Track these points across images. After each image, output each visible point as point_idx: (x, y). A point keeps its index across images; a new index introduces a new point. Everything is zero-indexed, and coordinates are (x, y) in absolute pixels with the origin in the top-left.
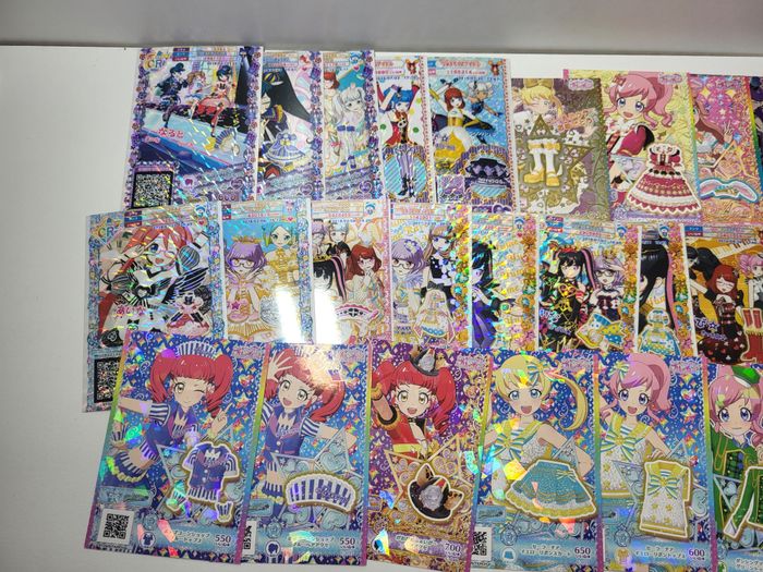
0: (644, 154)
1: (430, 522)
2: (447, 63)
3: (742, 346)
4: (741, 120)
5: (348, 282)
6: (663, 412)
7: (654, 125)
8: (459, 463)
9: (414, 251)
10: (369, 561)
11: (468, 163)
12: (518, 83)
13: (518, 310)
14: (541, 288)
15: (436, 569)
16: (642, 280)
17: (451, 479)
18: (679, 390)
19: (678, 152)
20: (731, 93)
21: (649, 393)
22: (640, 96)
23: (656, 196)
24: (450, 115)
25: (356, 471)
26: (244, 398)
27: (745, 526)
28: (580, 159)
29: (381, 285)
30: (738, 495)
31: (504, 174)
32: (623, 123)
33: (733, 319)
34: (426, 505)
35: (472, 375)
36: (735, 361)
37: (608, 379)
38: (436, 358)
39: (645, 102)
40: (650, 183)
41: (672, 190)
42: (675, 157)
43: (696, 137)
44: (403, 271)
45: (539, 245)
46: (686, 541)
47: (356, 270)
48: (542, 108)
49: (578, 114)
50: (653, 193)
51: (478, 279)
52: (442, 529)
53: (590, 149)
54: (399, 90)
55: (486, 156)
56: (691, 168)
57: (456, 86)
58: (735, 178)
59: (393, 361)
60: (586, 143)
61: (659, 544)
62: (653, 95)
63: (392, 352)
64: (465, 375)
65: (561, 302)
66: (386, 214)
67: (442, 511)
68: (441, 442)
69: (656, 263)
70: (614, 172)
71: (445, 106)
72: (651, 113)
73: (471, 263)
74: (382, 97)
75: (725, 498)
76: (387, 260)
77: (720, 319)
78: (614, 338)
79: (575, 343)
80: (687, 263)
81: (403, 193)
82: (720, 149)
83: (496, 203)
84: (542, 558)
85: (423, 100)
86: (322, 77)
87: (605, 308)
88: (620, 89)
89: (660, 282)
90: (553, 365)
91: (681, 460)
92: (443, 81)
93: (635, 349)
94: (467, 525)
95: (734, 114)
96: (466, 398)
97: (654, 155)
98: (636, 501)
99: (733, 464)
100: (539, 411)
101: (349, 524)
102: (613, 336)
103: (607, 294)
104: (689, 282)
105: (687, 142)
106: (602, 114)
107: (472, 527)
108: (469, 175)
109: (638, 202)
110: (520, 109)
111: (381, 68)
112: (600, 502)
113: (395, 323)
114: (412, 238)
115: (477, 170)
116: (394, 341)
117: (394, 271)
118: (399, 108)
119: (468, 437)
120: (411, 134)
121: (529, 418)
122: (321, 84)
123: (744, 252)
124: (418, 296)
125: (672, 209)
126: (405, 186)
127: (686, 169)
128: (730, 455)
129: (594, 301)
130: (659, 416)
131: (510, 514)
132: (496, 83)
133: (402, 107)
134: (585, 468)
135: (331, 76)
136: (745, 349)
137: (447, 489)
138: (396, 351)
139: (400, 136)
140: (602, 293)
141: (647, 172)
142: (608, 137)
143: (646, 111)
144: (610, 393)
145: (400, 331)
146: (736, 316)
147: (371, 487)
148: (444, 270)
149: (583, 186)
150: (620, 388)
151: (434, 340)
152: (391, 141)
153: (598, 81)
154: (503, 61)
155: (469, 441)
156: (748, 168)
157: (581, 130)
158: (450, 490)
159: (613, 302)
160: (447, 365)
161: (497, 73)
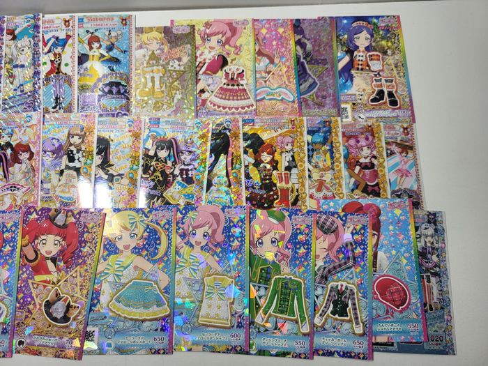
0: (221, 74)
1: (56, 326)
2: (90, 19)
3: (275, 197)
4: (286, 48)
5: (10, 169)
6: (218, 243)
7: (228, 54)
8: (79, 286)
9: (57, 145)
10: (14, 355)
11: (101, 85)
12: (140, 31)
13: (125, 181)
14: (143, 166)
15: (59, 357)
16: (211, 157)
17: (73, 296)
18: (230, 228)
19: (243, 71)
20: (281, 30)
21: (210, 232)
22: (221, 35)
23: (227, 101)
24: (91, 54)
25: (8, 295)
27: (270, 316)
28: (177, 79)
29: (33, 169)
30: (266, 295)
31: (125, 91)
32: (208, 54)
33: (270, 179)
34: (54, 315)
35: (90, 226)
37: (183, 223)
38: (67, 216)
39: (223, 39)
40: (224, 92)
41: (237, 96)
42: (241, 75)
43: (255, 60)
44: (49, 159)
45: (144, 136)
46: (229, 328)
47: (16, 160)
48: (155, 46)
49: (178, 50)
50: (225, 99)
51: (99, 162)
52: (64, 330)
53: (184, 72)
54: (57, 38)
55: (114, 80)
56: (251, 81)
57: (96, 34)
58: (280, 87)
59: (38, 219)
60: (182, 68)
61: (210, 331)
62: (229, 34)
63: (37, 214)
64: (85, 226)
65: (155, 174)
66: (39, 121)
67: (66, 318)
68: (67, 272)
69: (221, 144)
70: (200, 86)
71: (88, 47)
72: (227, 46)
73: (95, 151)
74: (45, 44)
75: (257, 298)
76: (38, 153)
77: (262, 180)
78: (189, 196)
79: (162, 201)
80: (242, 144)
81: (54, 108)
82: (272, 68)
83: (118, 111)
84: (132, 345)
85: (73, 44)
86: (5, 33)
87: (184, 176)
88: (208, 31)
89: (222, 157)
90: (146, 216)
91: (229, 275)
92: (87, 31)
93: (203, 203)
94: (81, 327)
95: (282, 44)
96: (85, 242)
97: (227, 74)
98: (197, 304)
99: (264, 275)
100: (135, 248)
101: (1, 331)
102: (188, 195)
103: (186, 167)
104: (243, 156)
105: (249, 64)
106: (195, 48)
107: (85, 328)
108: (100, 93)
109: (214, 105)
110: (141, 47)
111: (46, 25)
112: (173, 306)
113: (41, 194)
115: (106, 90)
116: (40, 206)
117: (43, 160)
118: (56, 51)
119: (85, 268)
120: (63, 68)
121: (128, 252)
122: (4, 38)
123: (280, 135)
124: (58, 176)
125: (237, 109)
126: (57, 102)
127: (247, 82)
128: (262, 269)
129: (177, 172)
130: (216, 246)
131: (111, 318)
132: (124, 31)
133: (59, 50)
134: (163, 285)
135: (11, 32)
136: (277, 199)
137: (69, 303)
138: (40, 213)
139: (56, 69)
140: (183, 167)
141: (222, 85)
142: (197, 63)
143: (224, 45)
144: (184, 233)
145: (45, 199)
146: (273, 177)
147: (18, 305)
148: (76, 157)
149: (179, 96)
150: (191, 229)
151: (66, 204)
152: (49, 73)
153: (193, 27)
154: (130, 17)
155: (86, 270)
156: (289, 79)
157: (179, 60)
158: (72, 304)
159: (190, 173)
160: (74, 220)
161: (126, 24)
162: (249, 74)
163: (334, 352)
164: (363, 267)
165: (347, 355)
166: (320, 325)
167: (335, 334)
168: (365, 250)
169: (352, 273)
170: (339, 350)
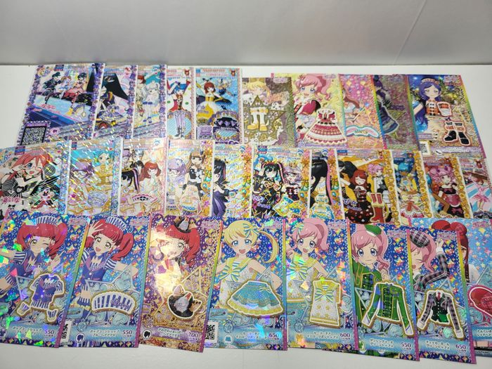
0: (315, 114)
1: (180, 319)
2: (205, 70)
3: (371, 214)
4: (369, 96)
5: (141, 183)
6: (324, 251)
7: (321, 100)
8: (200, 283)
9: (181, 165)
10: (140, 345)
11: (215, 120)
12: (246, 80)
14: (254, 184)
15: (182, 349)
16: (312, 179)
17: (195, 293)
18: (333, 238)
19: (334, 113)
20: (363, 83)
21: (316, 241)
22: (313, 86)
23: (321, 136)
24: (207, 96)
25: (137, 290)
26: (72, 248)
27: (375, 318)
28: (279, 117)
29: (161, 184)
30: (370, 299)
31: (236, 125)
32: (303, 99)
33: (365, 199)
34: (178, 309)
35: (210, 232)
36: (367, 222)
37: (291, 233)
38: (189, 223)
39: (316, 88)
40: (318, 128)
41: (330, 132)
42: (332, 116)
43: (344, 105)
45: (253, 160)
46: (339, 328)
47: (147, 176)
48: (259, 92)
49: (278, 95)
50: (320, 134)
51: (217, 179)
52: (187, 323)
53: (285, 112)
54: (179, 84)
55: (226, 116)
56: (341, 120)
57: (211, 81)
58: (366, 125)
59: (164, 225)
60: (282, 109)
61: (321, 330)
62: (320, 84)
63: (164, 220)
64: (206, 232)
65: (265, 191)
66: (166, 145)
67: (189, 313)
68: (190, 271)
69: (320, 169)
70: (298, 123)
71: (204, 91)
72: (319, 94)
73: (213, 170)
74: (169, 87)
75: (363, 302)
76: (165, 170)
77: (358, 199)
79: (272, 214)
80: (338, 170)
81: (177, 136)
82: (357, 111)
83: (230, 140)
84: (249, 340)
85: (192, 88)
86: (136, 78)
87: (291, 194)
88: (302, 82)
89: (322, 179)
90: (259, 225)
91: (335, 279)
92: (204, 79)
93: (308, 216)
94: (203, 321)
95: (365, 93)
96: (206, 245)
97: (320, 115)
98: (308, 304)
99: (367, 281)
100: (250, 252)
101: (129, 322)
102: (295, 209)
103: (292, 186)
104: (340, 180)
105: (339, 107)
106: (292, 94)
107: (206, 322)
108: (215, 126)
109: (311, 138)
110: (247, 92)
111: (170, 73)
112: (285, 306)
113: (167, 204)
114: (180, 158)
115: (220, 123)
116: (165, 214)
117: (168, 176)
118: (178, 93)
119: (206, 268)
120: (184, 106)
121: (243, 256)
122: (136, 81)
123: (370, 163)
124: (181, 190)
125: (331, 142)
126: (179, 132)
127: (338, 121)
128: (365, 276)
129: (284, 189)
130: (322, 253)
131: (229, 314)
132: (234, 80)
133: (180, 92)
134: (276, 286)
135: (141, 78)
136: (372, 216)
137: (192, 299)
138: (166, 219)
139: (178, 107)
140: (289, 186)
141: (317, 123)
142: (295, 106)
143: (316, 92)
144: (292, 241)
145: (170, 208)
146: (367, 197)
147: (145, 299)
148: (197, 175)
149: (280, 130)
150: (298, 238)
151: (189, 213)
152: (173, 109)
153: (290, 78)
154: (238, 70)
155: (207, 270)
156: (373, 120)
157: (280, 102)
158: (194, 299)
159: (295, 191)
160: (196, 227)
161: (234, 75)
162: (338, 115)
163: (439, 354)
164: (456, 278)
165: (451, 358)
166: (423, 329)
167: (438, 338)
168: (456, 262)
169: (447, 282)
170: (443, 353)
